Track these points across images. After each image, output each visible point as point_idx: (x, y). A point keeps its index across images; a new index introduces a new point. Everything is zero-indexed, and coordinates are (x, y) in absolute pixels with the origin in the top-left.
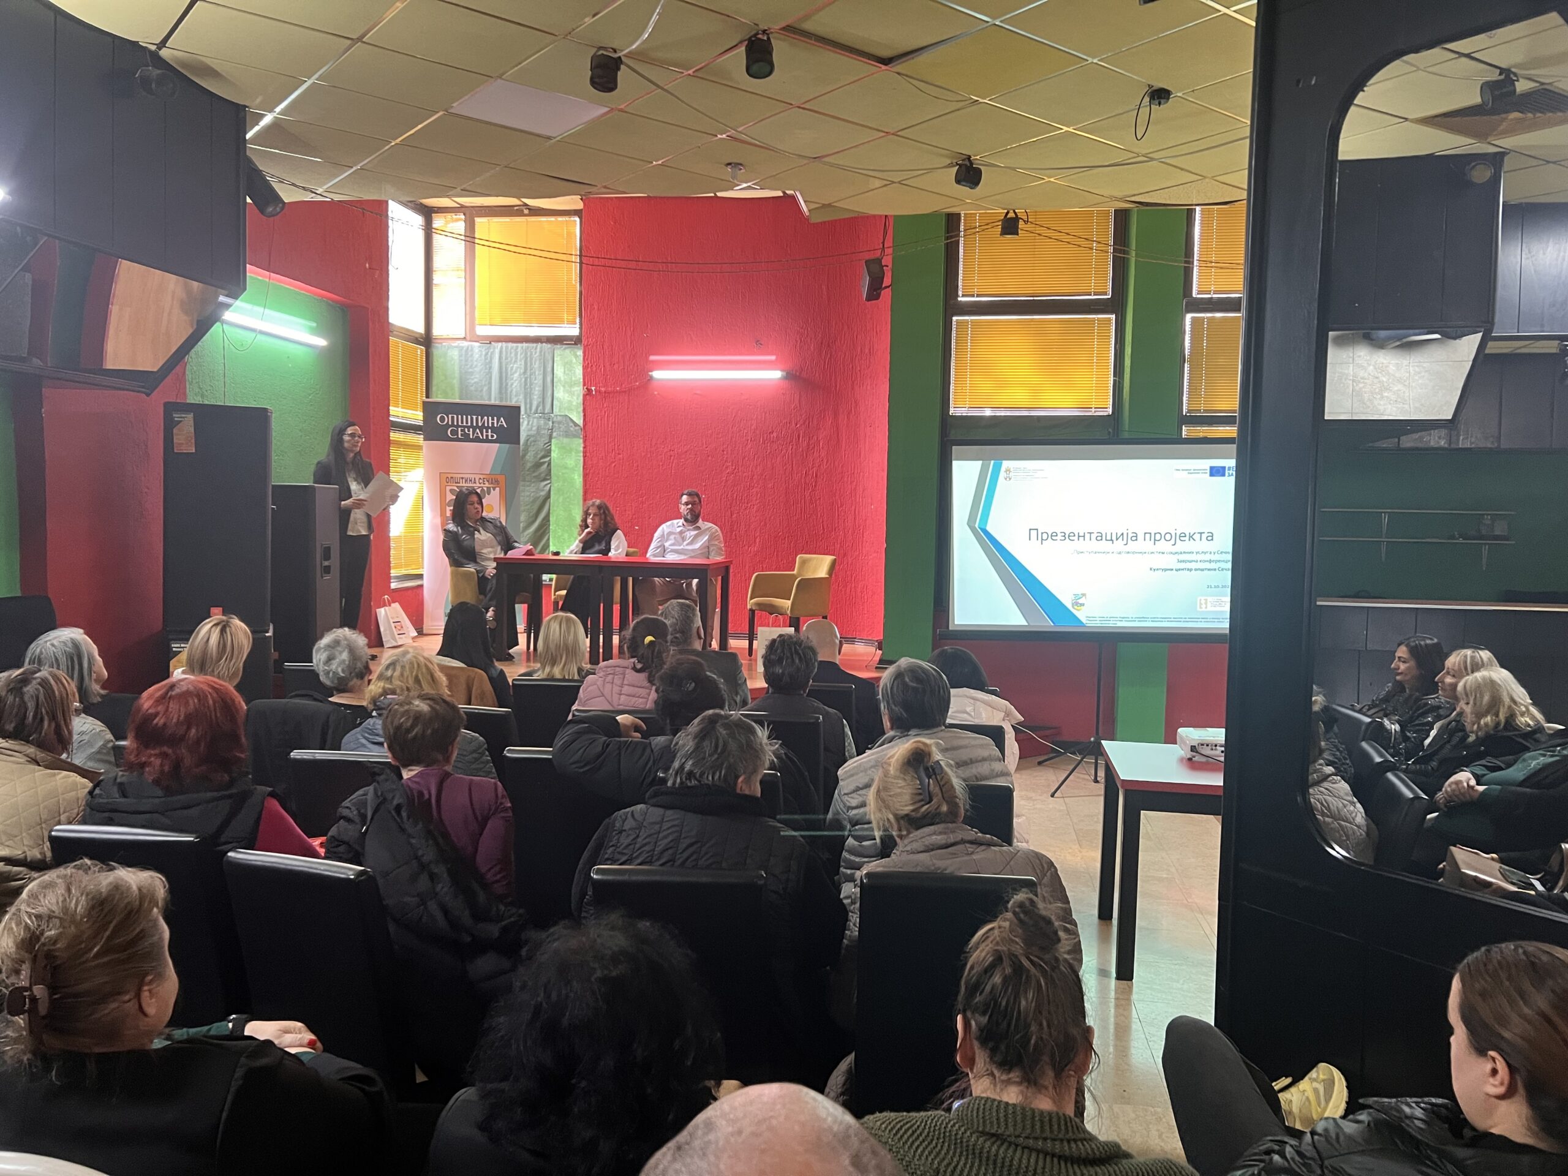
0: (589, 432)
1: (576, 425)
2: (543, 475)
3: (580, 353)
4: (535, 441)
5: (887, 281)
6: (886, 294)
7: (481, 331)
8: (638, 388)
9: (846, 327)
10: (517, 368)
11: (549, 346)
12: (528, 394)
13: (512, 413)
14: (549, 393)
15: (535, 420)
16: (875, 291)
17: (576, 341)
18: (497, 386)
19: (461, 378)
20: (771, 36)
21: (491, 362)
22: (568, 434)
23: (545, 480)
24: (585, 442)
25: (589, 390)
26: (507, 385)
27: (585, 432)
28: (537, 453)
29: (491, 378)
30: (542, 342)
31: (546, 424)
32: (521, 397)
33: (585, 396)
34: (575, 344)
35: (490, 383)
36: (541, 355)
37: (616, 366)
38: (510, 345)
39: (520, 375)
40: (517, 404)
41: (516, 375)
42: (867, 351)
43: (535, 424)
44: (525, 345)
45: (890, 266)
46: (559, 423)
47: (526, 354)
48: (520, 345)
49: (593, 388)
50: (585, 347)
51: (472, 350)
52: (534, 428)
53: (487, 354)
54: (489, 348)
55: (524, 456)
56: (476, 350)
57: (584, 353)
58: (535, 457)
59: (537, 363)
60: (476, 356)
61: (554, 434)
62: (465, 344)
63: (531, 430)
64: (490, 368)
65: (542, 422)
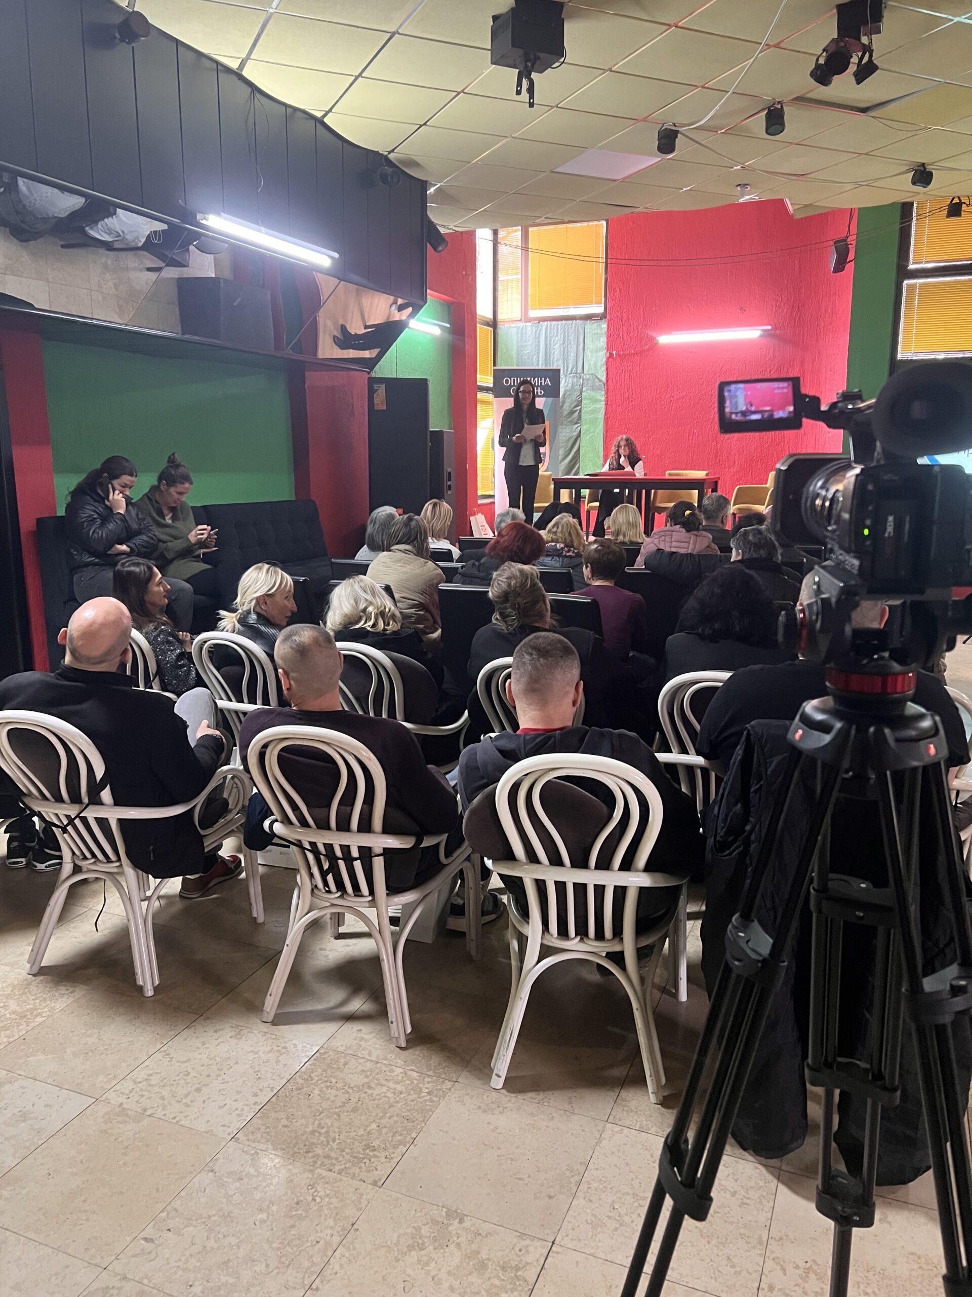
0: (610, 387)
1: (600, 381)
2: (575, 420)
3: (605, 326)
4: (570, 395)
5: (851, 256)
6: (850, 267)
7: (533, 314)
8: (648, 350)
9: (813, 293)
10: (558, 340)
11: (582, 322)
12: (565, 360)
13: (555, 375)
14: (581, 358)
15: (571, 379)
16: (840, 265)
17: (602, 317)
18: (544, 355)
19: (518, 350)
20: (784, 105)
21: (539, 337)
22: (594, 388)
23: (577, 423)
24: (607, 393)
25: (611, 354)
26: (550, 353)
27: (608, 386)
28: (571, 404)
29: (539, 349)
30: (576, 320)
31: (578, 381)
32: (561, 362)
33: (608, 359)
34: (601, 319)
35: (538, 353)
36: (575, 330)
37: (631, 334)
38: (554, 323)
39: (560, 345)
40: (557, 368)
41: (557, 346)
42: (830, 311)
43: (570, 381)
44: (564, 322)
45: (854, 245)
46: (588, 380)
47: (565, 329)
48: (560, 323)
49: (614, 352)
50: (609, 321)
51: (526, 329)
52: (570, 385)
53: (536, 331)
54: (538, 327)
55: (562, 406)
56: (529, 329)
57: (608, 326)
58: (570, 407)
59: (573, 335)
60: (529, 333)
61: (584, 389)
62: (521, 324)
63: (567, 386)
64: (539, 341)
65: (575, 380)
